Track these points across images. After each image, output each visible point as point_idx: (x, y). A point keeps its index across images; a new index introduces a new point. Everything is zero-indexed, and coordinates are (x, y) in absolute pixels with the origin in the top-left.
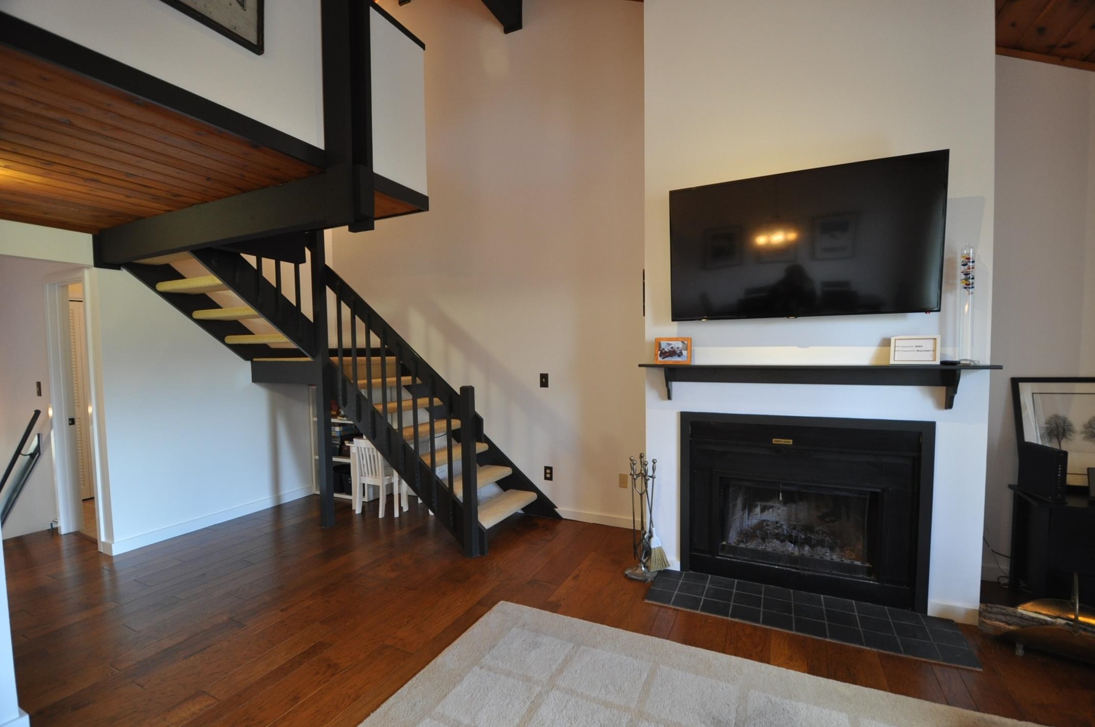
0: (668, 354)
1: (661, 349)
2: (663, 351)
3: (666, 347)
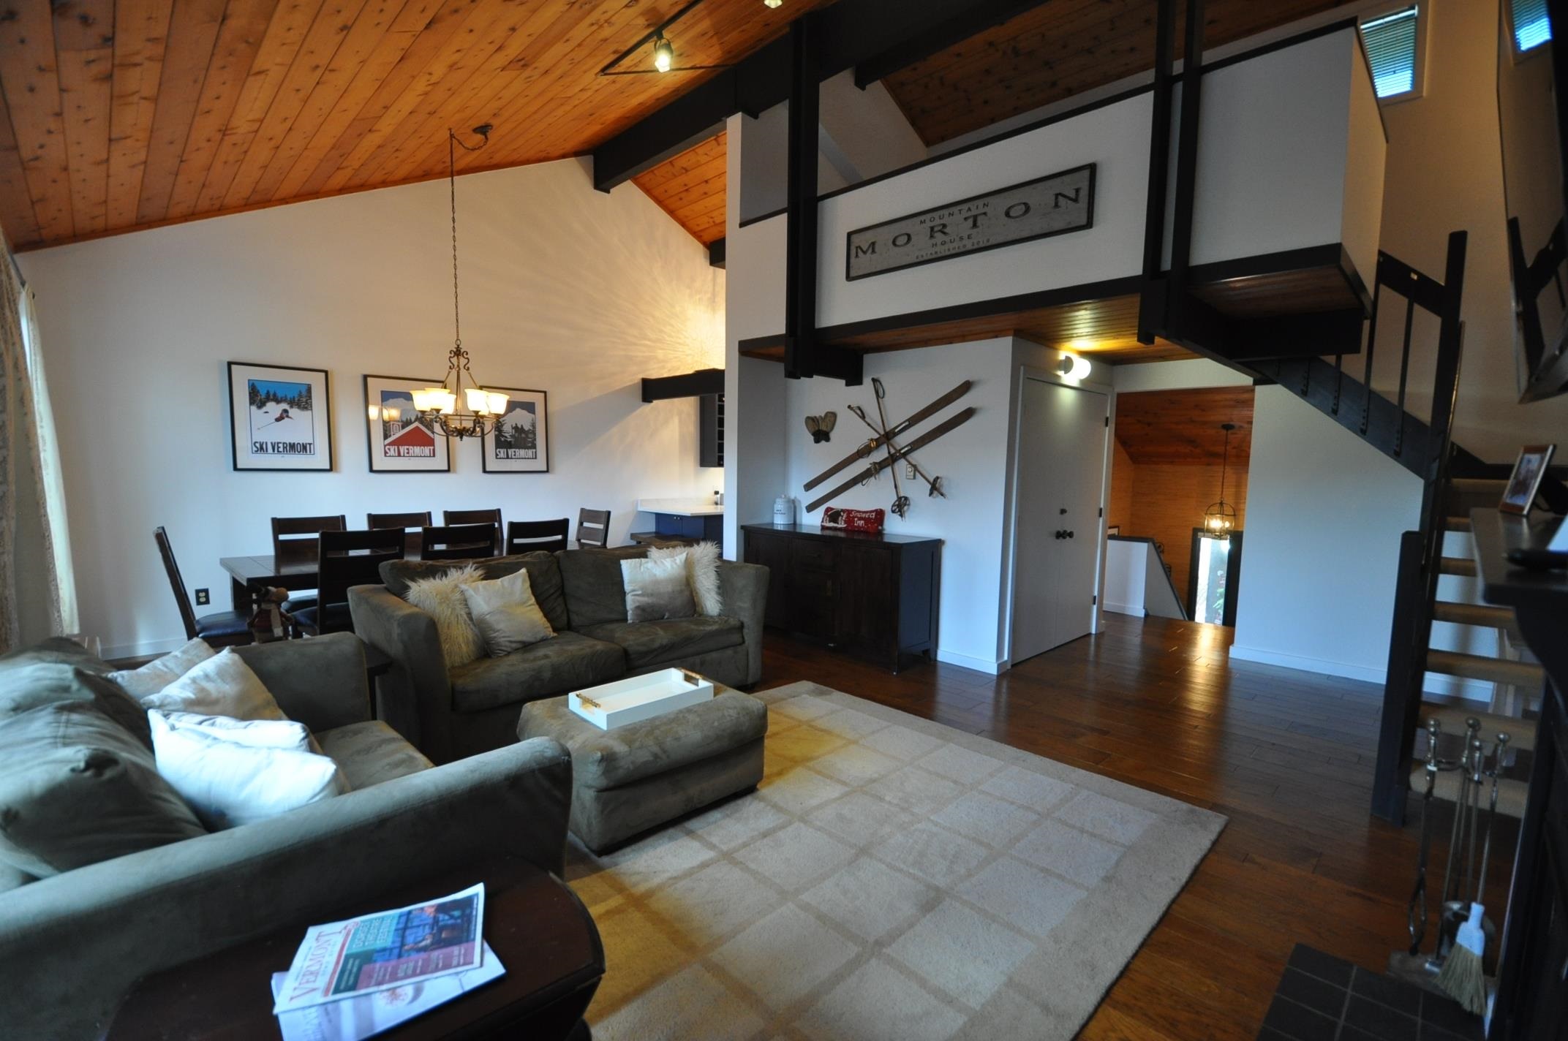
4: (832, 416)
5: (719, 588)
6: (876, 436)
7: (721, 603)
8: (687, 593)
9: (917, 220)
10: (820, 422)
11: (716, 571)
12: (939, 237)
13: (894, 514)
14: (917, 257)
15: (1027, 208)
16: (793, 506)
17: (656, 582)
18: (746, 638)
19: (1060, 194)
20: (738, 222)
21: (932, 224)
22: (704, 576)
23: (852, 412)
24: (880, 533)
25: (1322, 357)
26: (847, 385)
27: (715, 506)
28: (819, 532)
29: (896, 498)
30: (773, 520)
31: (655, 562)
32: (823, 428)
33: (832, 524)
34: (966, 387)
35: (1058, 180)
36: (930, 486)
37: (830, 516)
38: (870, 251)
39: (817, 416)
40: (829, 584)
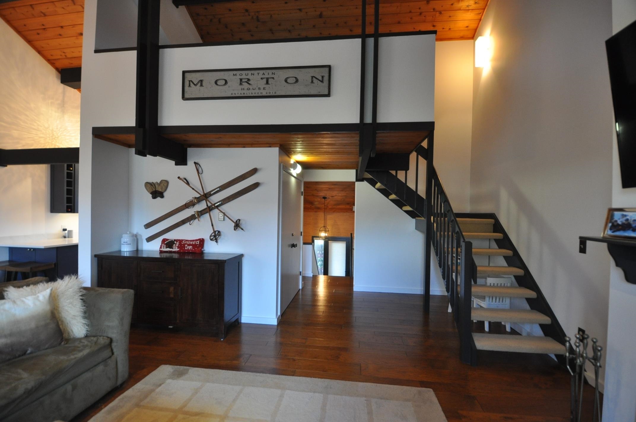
0: (620, 227)
1: (613, 221)
2: (615, 224)
3: (619, 219)
4: (165, 184)
5: (85, 312)
6: (198, 196)
7: (88, 325)
8: (52, 326)
9: (232, 73)
10: (157, 186)
11: (81, 299)
12: (245, 85)
13: (212, 241)
14: (232, 94)
15: (297, 81)
16: (136, 238)
17: (17, 322)
18: (115, 350)
19: (314, 77)
20: (94, 49)
21: (241, 77)
22: (70, 306)
23: (181, 181)
24: (202, 253)
25: (391, 171)
26: (176, 164)
27: (64, 239)
28: (158, 255)
29: (213, 231)
30: (121, 249)
31: (14, 302)
32: (159, 189)
33: (168, 249)
34: (254, 171)
35: (313, 69)
36: (234, 224)
37: (166, 244)
38: (199, 84)
39: (154, 182)
40: (172, 289)
